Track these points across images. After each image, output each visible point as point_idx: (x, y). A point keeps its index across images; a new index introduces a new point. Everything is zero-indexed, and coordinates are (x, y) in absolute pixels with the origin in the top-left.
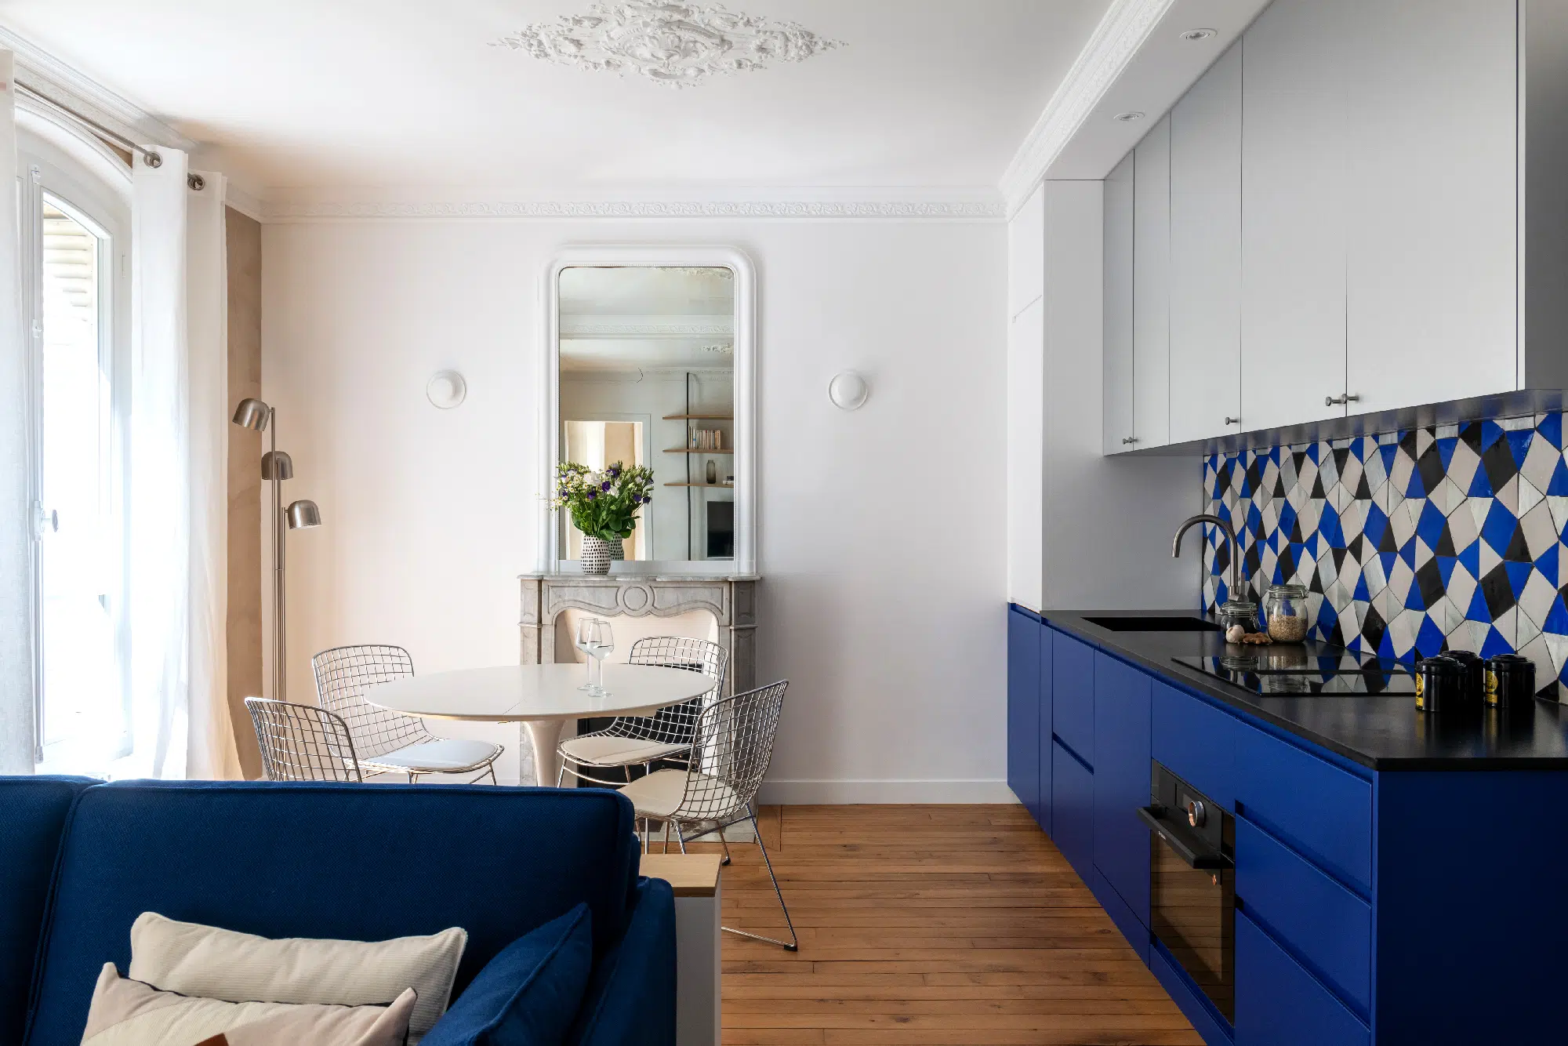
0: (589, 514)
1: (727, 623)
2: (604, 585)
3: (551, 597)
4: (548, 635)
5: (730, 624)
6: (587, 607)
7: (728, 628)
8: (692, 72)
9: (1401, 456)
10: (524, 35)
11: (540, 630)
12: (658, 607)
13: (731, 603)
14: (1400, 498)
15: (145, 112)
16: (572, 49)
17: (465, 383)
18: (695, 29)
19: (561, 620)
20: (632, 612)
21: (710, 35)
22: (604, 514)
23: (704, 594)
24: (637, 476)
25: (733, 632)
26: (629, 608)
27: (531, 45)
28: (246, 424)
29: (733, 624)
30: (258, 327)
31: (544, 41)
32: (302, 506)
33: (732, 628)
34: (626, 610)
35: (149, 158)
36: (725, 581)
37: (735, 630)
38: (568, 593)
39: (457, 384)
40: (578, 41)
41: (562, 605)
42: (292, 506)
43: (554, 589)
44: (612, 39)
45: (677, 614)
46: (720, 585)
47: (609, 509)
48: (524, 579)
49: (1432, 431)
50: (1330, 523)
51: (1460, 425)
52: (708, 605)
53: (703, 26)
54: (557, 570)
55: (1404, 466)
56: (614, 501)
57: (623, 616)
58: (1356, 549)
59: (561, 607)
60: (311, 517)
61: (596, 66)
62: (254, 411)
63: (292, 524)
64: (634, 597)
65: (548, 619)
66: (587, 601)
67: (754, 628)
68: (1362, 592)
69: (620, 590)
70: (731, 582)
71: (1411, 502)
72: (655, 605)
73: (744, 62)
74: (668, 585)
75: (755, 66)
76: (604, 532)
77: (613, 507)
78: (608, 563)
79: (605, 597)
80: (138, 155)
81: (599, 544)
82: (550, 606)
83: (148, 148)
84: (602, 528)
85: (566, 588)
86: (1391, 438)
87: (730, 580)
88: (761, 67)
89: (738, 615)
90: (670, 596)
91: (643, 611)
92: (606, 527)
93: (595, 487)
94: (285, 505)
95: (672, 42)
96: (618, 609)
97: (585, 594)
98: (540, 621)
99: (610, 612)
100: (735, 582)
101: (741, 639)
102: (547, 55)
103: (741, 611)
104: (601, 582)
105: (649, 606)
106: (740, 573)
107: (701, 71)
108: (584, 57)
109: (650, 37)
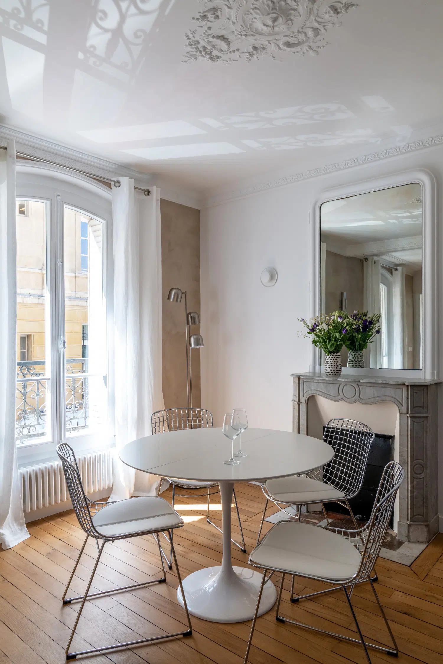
1: (405, 412)
2: (332, 382)
3: (305, 387)
4: (304, 408)
5: (408, 413)
6: (323, 395)
7: (405, 416)
8: (310, 33)
10: (190, 45)
11: (299, 405)
12: (362, 398)
13: (408, 399)
16: (223, 45)
17: (277, 274)
19: (311, 400)
20: (348, 400)
23: (390, 392)
25: (409, 418)
26: (345, 397)
28: (172, 300)
29: (409, 413)
31: (205, 45)
33: (408, 415)
34: (343, 398)
35: (116, 184)
36: (403, 384)
37: (411, 417)
38: (313, 386)
40: (223, 36)
41: (310, 392)
43: (306, 383)
45: (373, 403)
46: (401, 387)
48: (292, 376)
52: (393, 399)
54: (319, 372)
57: (343, 401)
59: (310, 393)
60: (199, 342)
61: (251, 55)
62: (175, 294)
64: (348, 391)
65: (303, 400)
66: (323, 391)
67: (427, 417)
69: (341, 385)
70: (408, 386)
72: (361, 396)
74: (367, 385)
78: (340, 369)
79: (333, 390)
81: (333, 359)
82: (304, 393)
85: (312, 383)
87: (406, 384)
89: (413, 407)
90: (369, 392)
91: (354, 399)
96: (340, 397)
97: (322, 387)
98: (299, 400)
99: (335, 399)
100: (411, 386)
101: (415, 423)
102: (218, 57)
103: (414, 406)
104: (330, 381)
105: (357, 397)
106: (425, 379)
107: (316, 31)
108: (238, 50)
109: (253, 9)
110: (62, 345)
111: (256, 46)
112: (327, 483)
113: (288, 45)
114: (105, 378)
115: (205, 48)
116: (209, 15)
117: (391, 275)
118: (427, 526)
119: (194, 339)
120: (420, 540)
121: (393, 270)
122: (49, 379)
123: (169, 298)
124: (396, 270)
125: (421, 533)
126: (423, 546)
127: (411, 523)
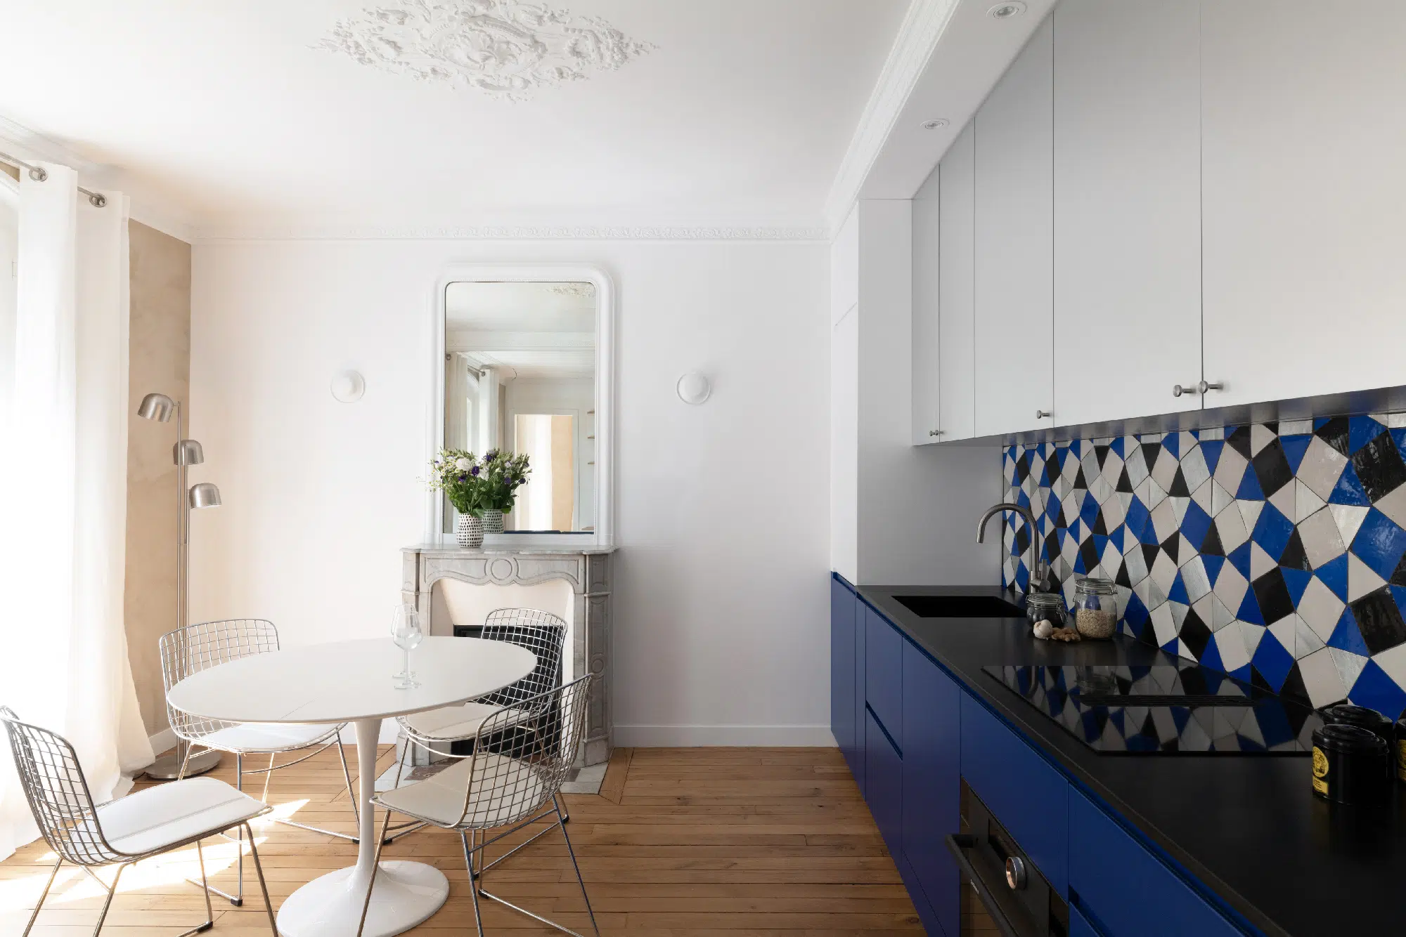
0: (462, 495)
1: (582, 591)
2: (475, 557)
3: (426, 567)
4: (425, 600)
5: (585, 592)
6: (459, 577)
7: (582, 596)
8: (518, 83)
9: (1229, 453)
10: (337, 34)
11: (417, 597)
12: (522, 577)
13: (585, 573)
14: (1228, 499)
16: (389, 52)
17: (364, 380)
18: (503, 25)
19: (436, 588)
20: (499, 581)
21: (519, 34)
22: (475, 494)
23: (562, 566)
24: (506, 462)
25: (587, 600)
26: (496, 578)
27: (349, 47)
28: (149, 414)
29: (587, 591)
30: (187, 333)
31: (361, 42)
32: (203, 488)
33: (586, 595)
34: (494, 580)
35: (35, 173)
36: (581, 554)
37: (589, 597)
38: (443, 565)
39: (357, 382)
40: (393, 42)
41: (437, 575)
42: (194, 488)
43: (431, 561)
44: (425, 39)
45: (538, 583)
46: (576, 558)
47: (479, 491)
48: (405, 550)
49: (1274, 427)
50: (1139, 518)
51: (1315, 421)
52: (565, 576)
53: (510, 22)
54: (441, 542)
55: (1233, 464)
56: (483, 483)
57: (492, 584)
58: (1172, 547)
59: (437, 576)
60: (211, 497)
61: (424, 75)
62: (157, 405)
63: (193, 504)
64: (501, 569)
65: (425, 588)
66: (459, 572)
67: (607, 595)
68: (1179, 592)
69: (489, 561)
70: (585, 556)
71: (1243, 504)
72: (519, 575)
73: (565, 70)
74: (530, 558)
75: (575, 76)
76: (476, 510)
77: (483, 489)
78: (481, 537)
79: (475, 568)
80: (24, 172)
81: (472, 521)
82: (427, 576)
83: (32, 164)
84: (474, 507)
85: (441, 561)
86: (1218, 434)
87: (584, 553)
88: (583, 77)
89: (592, 583)
90: (532, 568)
91: (510, 579)
92: (479, 506)
93: (465, 472)
94: (190, 487)
95: (484, 41)
96: (487, 578)
97: (457, 566)
98: (418, 589)
99: (481, 581)
100: (589, 555)
101: (594, 606)
102: (370, 61)
103: (594, 581)
104: (471, 555)
105: (513, 576)
106: (598, 545)
107: (526, 82)
108: (408, 64)
109: (461, 36)
111: (437, 69)
112: (492, 704)
113: (483, 83)
115: (357, 45)
116: (392, 17)
117: (475, 380)
118: (606, 740)
119: (202, 492)
120: (598, 760)
121: (480, 374)
123: (142, 411)
124: (484, 374)
125: (600, 751)
126: (604, 767)
127: (590, 740)
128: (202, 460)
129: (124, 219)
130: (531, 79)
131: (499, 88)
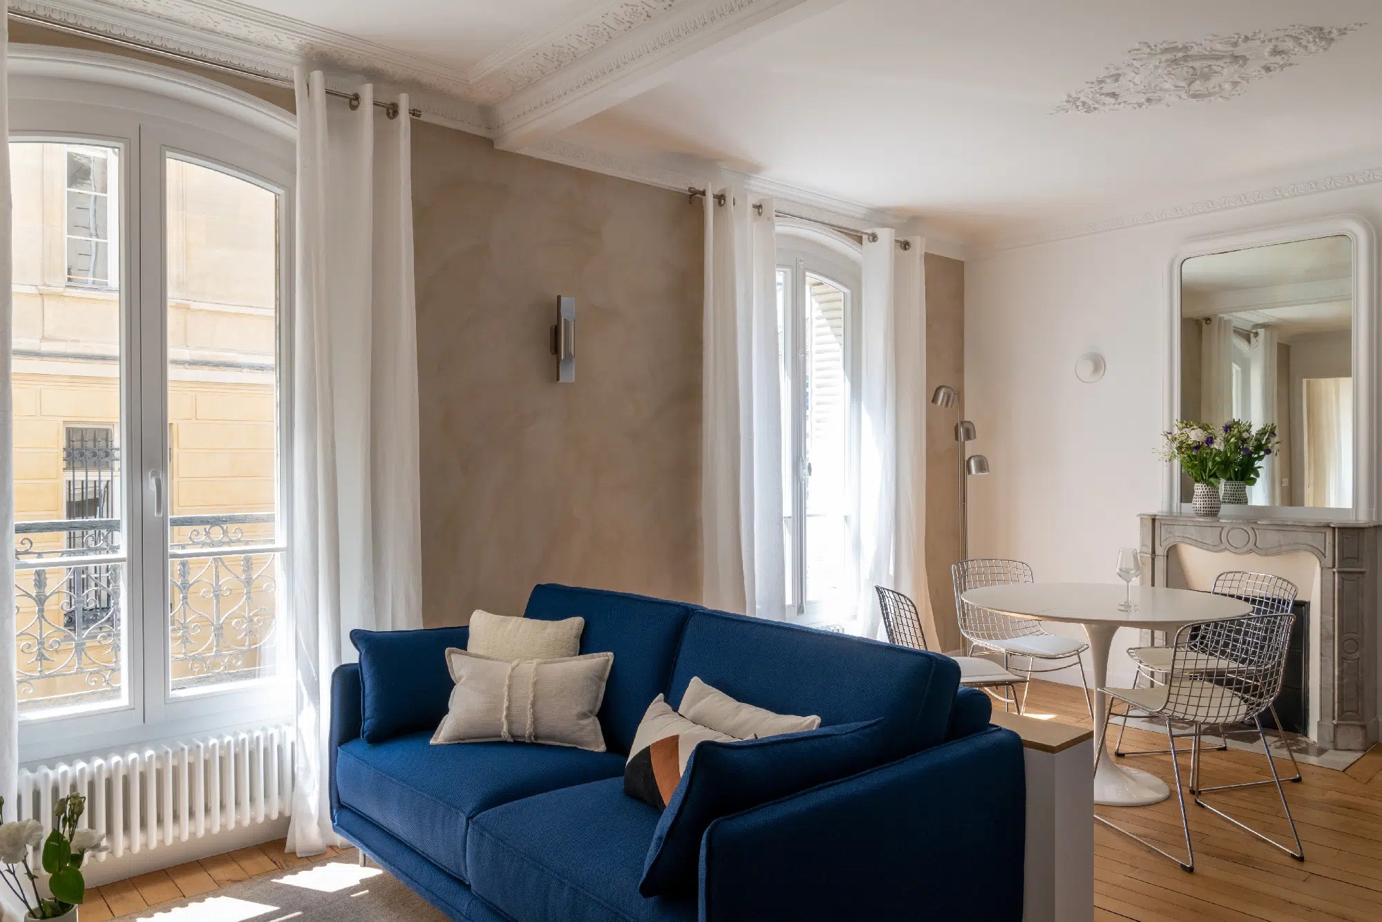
0: (1196, 465)
1: (1330, 565)
2: (1210, 525)
3: (1162, 533)
4: (1160, 564)
5: (1334, 567)
6: (1194, 543)
7: (1331, 571)
8: (1227, 86)
10: (1068, 102)
11: (1153, 559)
12: (1260, 547)
13: (1334, 546)
15: (868, 208)
16: (1111, 100)
17: (1103, 359)
18: (1203, 57)
19: (1172, 552)
20: (1236, 550)
21: (1218, 58)
22: (1210, 464)
23: (1307, 537)
24: (1244, 432)
25: (1336, 575)
26: (1232, 546)
27: (1077, 107)
28: (940, 402)
29: (1337, 566)
30: (962, 334)
31: (1086, 100)
32: (976, 458)
33: (1335, 570)
34: (1229, 547)
35: (871, 237)
36: (1328, 526)
37: (1339, 572)
38: (1178, 531)
39: (1098, 364)
40: (1112, 93)
41: (1172, 540)
42: (970, 459)
43: (1166, 527)
44: (1137, 85)
45: (1278, 554)
46: (1324, 530)
47: (1214, 461)
48: (1142, 517)
52: (1310, 548)
53: (1208, 53)
54: (1179, 511)
56: (1219, 452)
57: (1227, 553)
59: (1171, 542)
60: (982, 467)
61: (1140, 105)
62: (944, 394)
63: (970, 472)
64: (1238, 537)
65: (1160, 551)
66: (1194, 538)
67: (1362, 573)
69: (1225, 529)
70: (1334, 528)
72: (1257, 545)
73: (1271, 66)
74: (1269, 528)
75: (1282, 67)
76: (1212, 480)
77: (1217, 459)
78: (1218, 506)
79: (1210, 536)
80: (865, 237)
81: (1208, 490)
82: (1162, 540)
83: (869, 231)
84: (1210, 477)
85: (1176, 526)
87: (1332, 525)
88: (1291, 65)
89: (1342, 559)
90: (1272, 537)
91: (1246, 549)
92: (1214, 476)
93: (1199, 442)
94: (966, 459)
95: (1187, 72)
96: (1223, 547)
97: (1192, 532)
98: (1154, 552)
99: (1216, 548)
100: (1339, 528)
101: (1345, 582)
102: (1095, 109)
103: (1345, 556)
104: (1206, 522)
105: (1251, 545)
106: (1356, 520)
107: (1235, 84)
108: (1125, 102)
109: (1166, 75)
110: (806, 471)
111: (1151, 98)
113: (1194, 96)
114: (846, 518)
115: (1084, 103)
116: (1108, 80)
118: (1363, 727)
119: (975, 461)
120: (1352, 747)
122: (790, 517)
123: (934, 400)
124: (1256, 334)
125: (1354, 737)
126: (1359, 755)
127: (1340, 722)
128: (975, 437)
129: (921, 256)
130: (1239, 80)
131: (1210, 94)
